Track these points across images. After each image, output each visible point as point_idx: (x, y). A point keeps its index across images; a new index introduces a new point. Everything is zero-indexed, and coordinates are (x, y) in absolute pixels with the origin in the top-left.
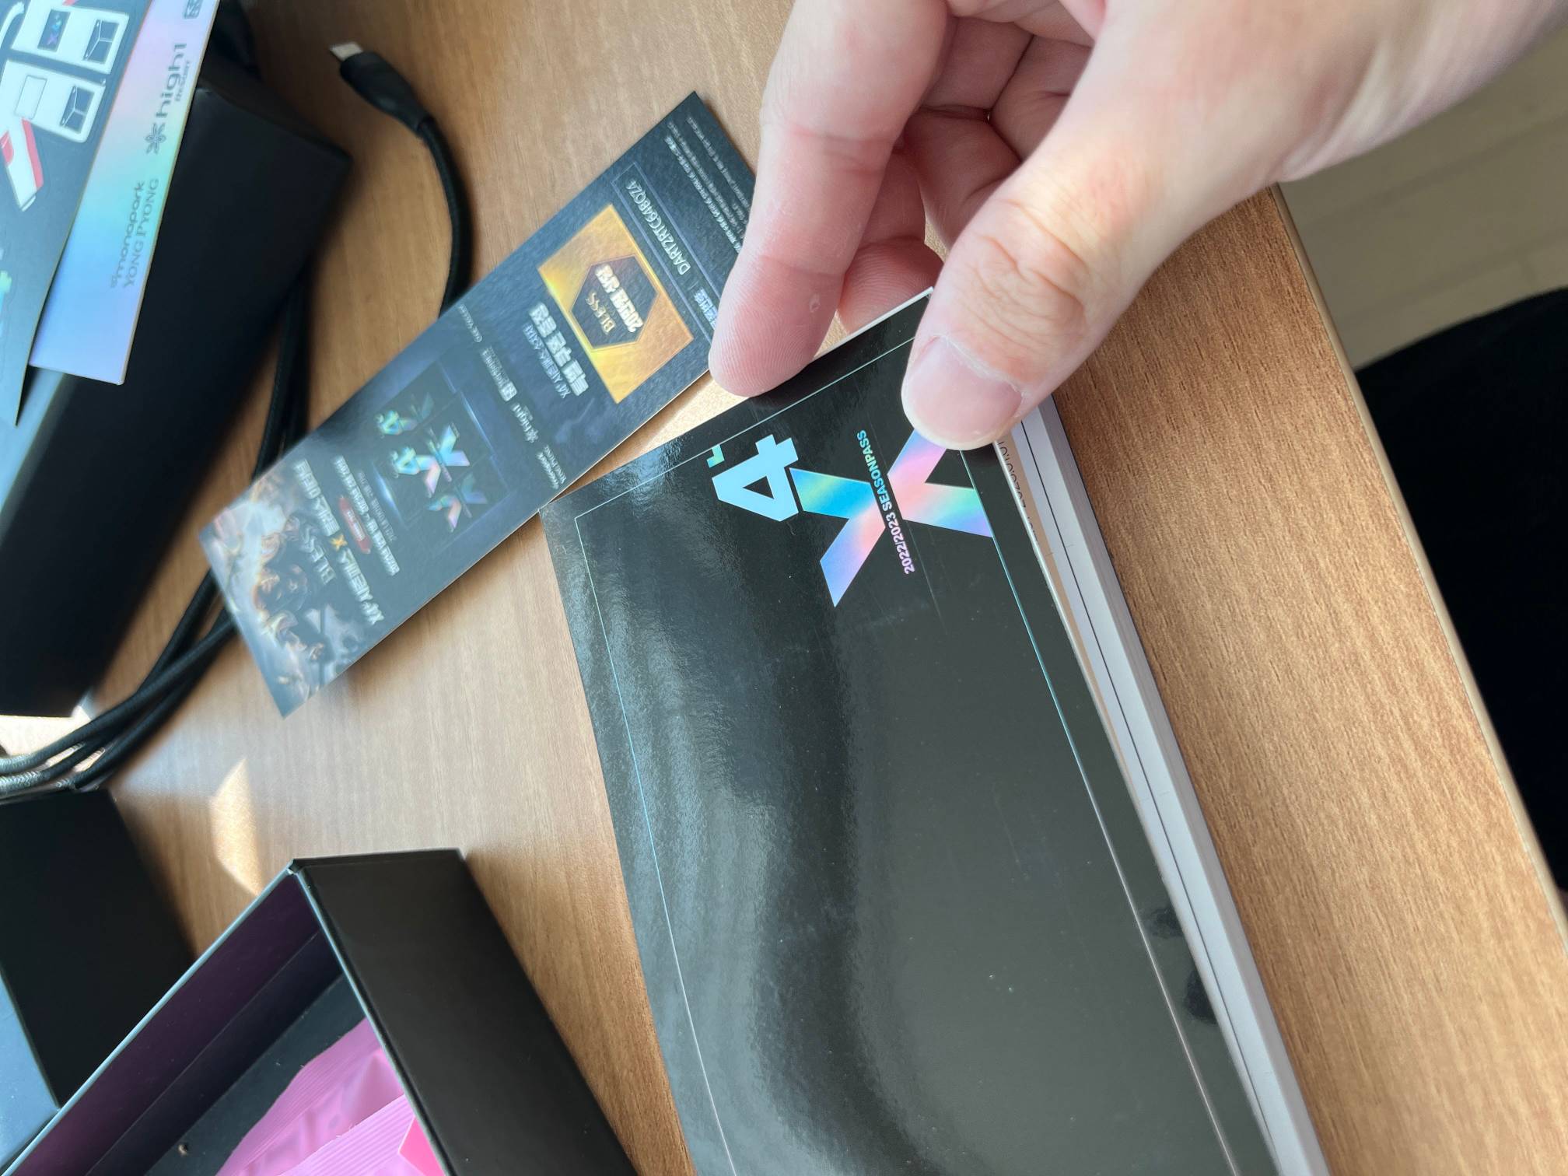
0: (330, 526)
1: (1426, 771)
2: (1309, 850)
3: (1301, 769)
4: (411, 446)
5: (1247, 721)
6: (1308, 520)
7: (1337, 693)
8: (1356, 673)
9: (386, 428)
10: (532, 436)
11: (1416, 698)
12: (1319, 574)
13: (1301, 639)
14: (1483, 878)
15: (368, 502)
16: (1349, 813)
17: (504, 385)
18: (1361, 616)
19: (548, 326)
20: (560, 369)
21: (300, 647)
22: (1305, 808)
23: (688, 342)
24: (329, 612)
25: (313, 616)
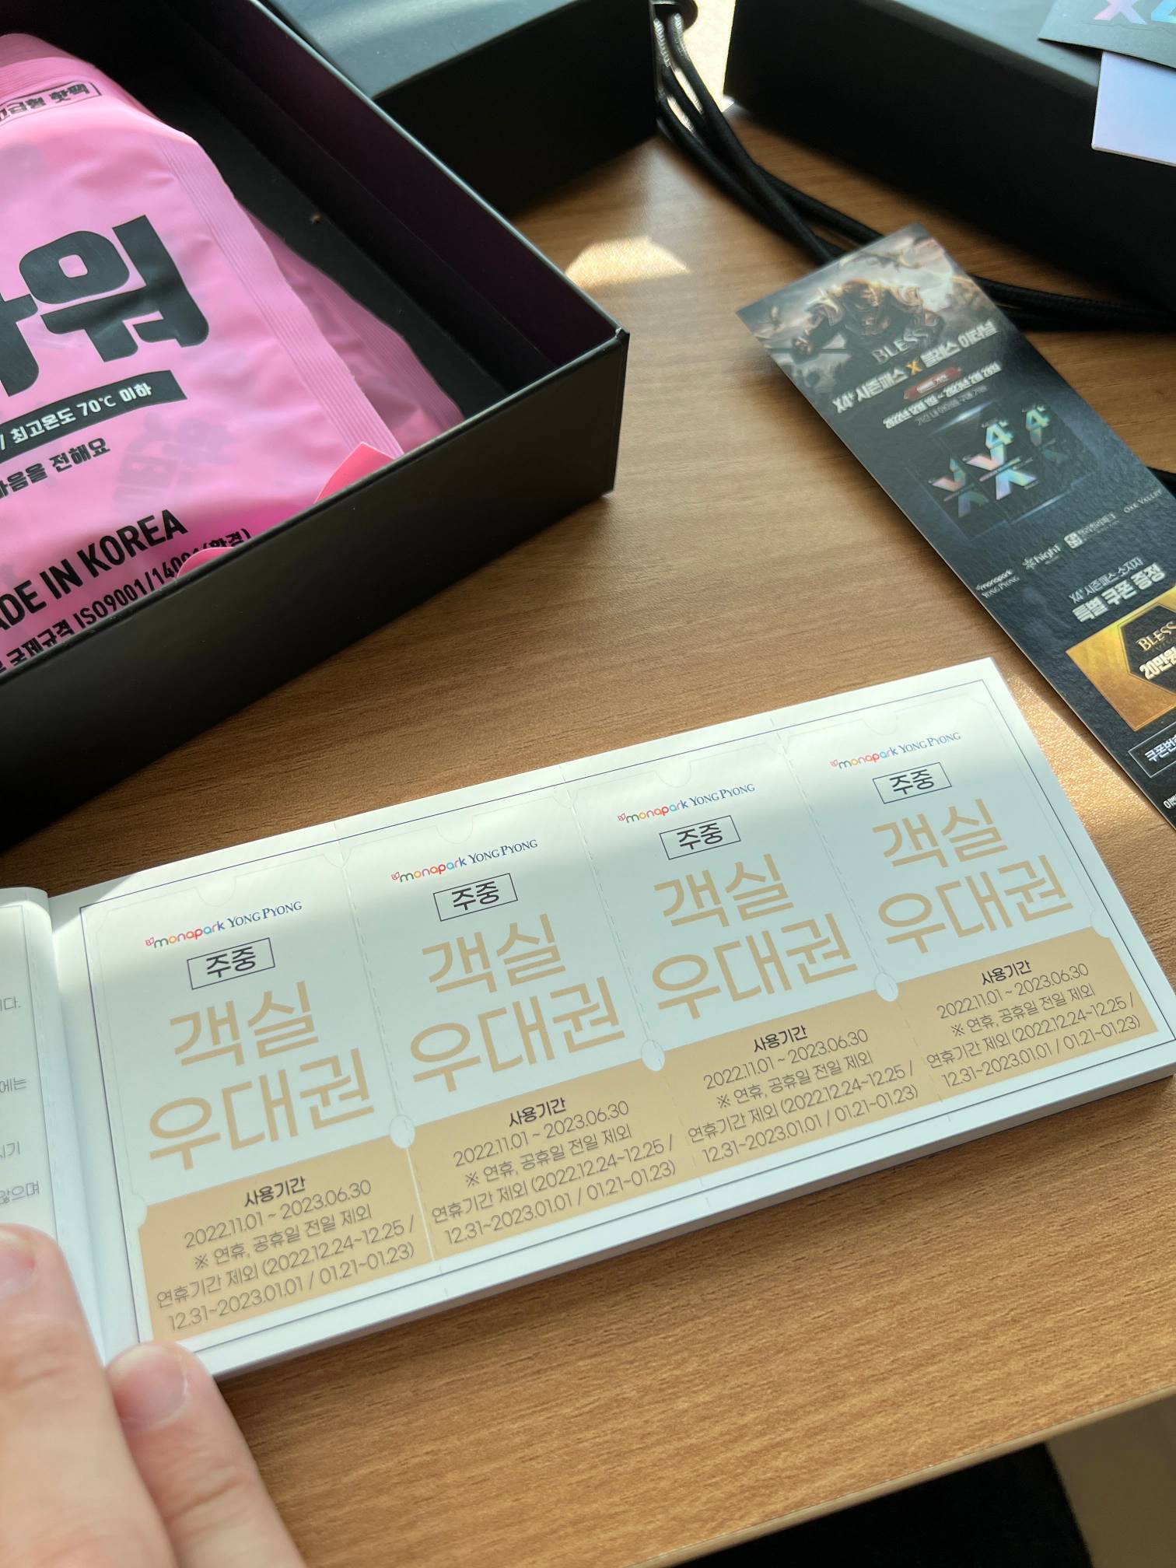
0: (930, 358)
1: (732, 1461)
2: (651, 1339)
3: (728, 1336)
4: (1015, 440)
5: (773, 1284)
6: (974, 1357)
7: (805, 1375)
8: (825, 1396)
9: (1032, 414)
10: (1030, 564)
11: (803, 1457)
12: (922, 1365)
13: (857, 1343)
14: (631, 1511)
15: (956, 396)
16: (688, 1381)
17: (1080, 536)
18: (881, 1405)
19: (1143, 581)
20: (1099, 594)
21: (808, 328)
22: (690, 1338)
23: (1131, 725)
24: (843, 358)
25: (839, 342)
